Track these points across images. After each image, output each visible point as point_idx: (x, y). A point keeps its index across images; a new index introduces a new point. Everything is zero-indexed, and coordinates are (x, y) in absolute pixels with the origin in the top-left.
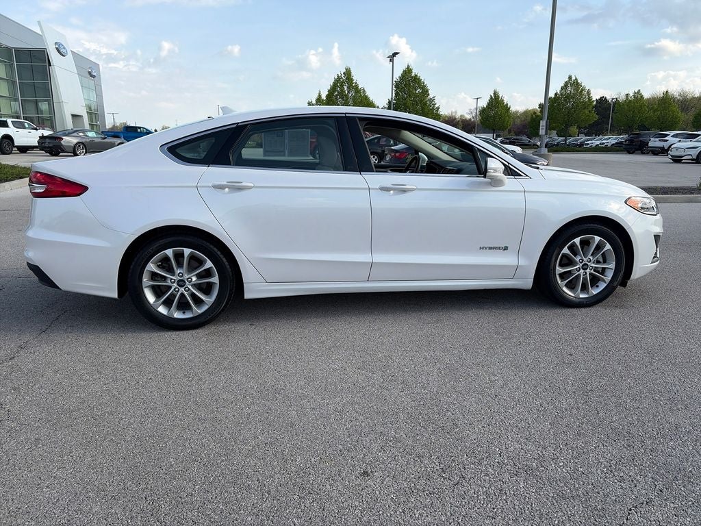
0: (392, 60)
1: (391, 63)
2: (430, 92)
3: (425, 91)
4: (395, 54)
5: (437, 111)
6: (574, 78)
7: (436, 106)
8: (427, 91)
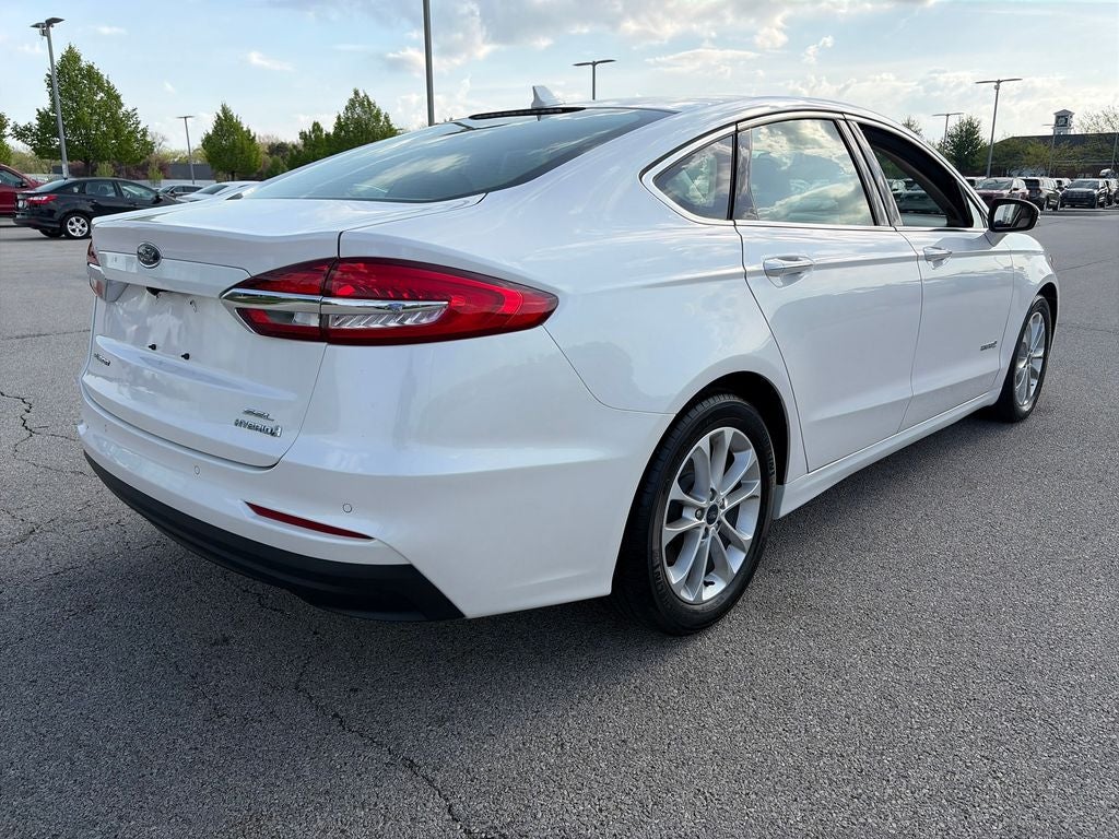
0: (45, 33)
1: (46, 38)
2: (123, 100)
3: (114, 98)
4: (51, 22)
5: (144, 135)
6: (362, 95)
7: (141, 127)
8: (118, 97)
